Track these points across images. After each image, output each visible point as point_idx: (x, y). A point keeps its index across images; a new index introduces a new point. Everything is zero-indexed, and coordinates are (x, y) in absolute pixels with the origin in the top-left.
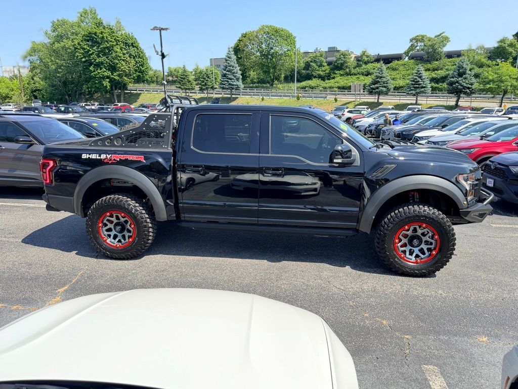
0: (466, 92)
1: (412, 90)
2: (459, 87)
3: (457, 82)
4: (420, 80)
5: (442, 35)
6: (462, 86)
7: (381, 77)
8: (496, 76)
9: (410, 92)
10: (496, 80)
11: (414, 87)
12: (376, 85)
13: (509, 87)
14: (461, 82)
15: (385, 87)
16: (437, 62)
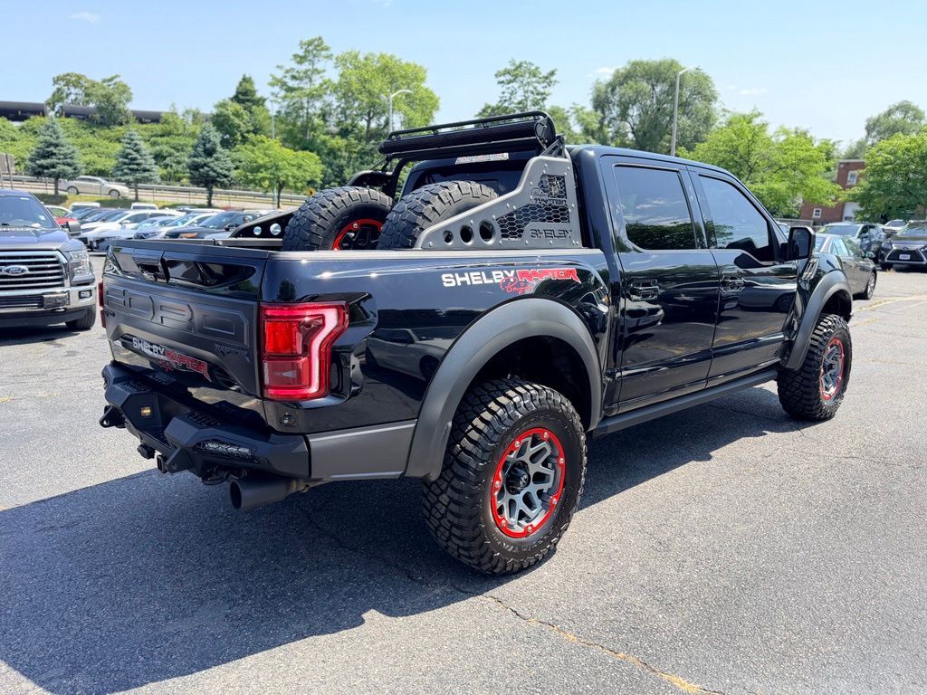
0: (223, 182)
1: (126, 174)
2: (211, 173)
3: (205, 165)
4: (139, 157)
5: (115, 80)
6: (215, 171)
7: (56, 146)
8: (267, 159)
9: (123, 178)
10: (269, 165)
11: (130, 169)
12: (49, 161)
13: (290, 178)
14: (212, 165)
15: (69, 165)
16: (120, 128)
